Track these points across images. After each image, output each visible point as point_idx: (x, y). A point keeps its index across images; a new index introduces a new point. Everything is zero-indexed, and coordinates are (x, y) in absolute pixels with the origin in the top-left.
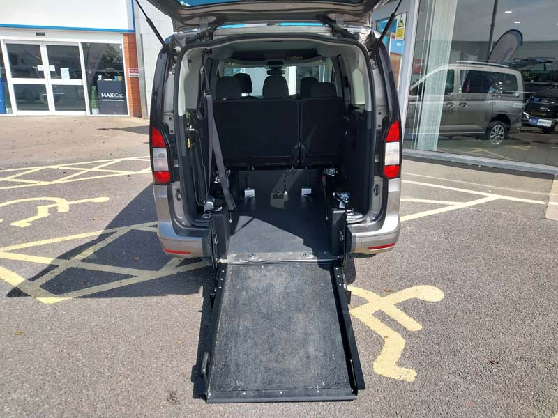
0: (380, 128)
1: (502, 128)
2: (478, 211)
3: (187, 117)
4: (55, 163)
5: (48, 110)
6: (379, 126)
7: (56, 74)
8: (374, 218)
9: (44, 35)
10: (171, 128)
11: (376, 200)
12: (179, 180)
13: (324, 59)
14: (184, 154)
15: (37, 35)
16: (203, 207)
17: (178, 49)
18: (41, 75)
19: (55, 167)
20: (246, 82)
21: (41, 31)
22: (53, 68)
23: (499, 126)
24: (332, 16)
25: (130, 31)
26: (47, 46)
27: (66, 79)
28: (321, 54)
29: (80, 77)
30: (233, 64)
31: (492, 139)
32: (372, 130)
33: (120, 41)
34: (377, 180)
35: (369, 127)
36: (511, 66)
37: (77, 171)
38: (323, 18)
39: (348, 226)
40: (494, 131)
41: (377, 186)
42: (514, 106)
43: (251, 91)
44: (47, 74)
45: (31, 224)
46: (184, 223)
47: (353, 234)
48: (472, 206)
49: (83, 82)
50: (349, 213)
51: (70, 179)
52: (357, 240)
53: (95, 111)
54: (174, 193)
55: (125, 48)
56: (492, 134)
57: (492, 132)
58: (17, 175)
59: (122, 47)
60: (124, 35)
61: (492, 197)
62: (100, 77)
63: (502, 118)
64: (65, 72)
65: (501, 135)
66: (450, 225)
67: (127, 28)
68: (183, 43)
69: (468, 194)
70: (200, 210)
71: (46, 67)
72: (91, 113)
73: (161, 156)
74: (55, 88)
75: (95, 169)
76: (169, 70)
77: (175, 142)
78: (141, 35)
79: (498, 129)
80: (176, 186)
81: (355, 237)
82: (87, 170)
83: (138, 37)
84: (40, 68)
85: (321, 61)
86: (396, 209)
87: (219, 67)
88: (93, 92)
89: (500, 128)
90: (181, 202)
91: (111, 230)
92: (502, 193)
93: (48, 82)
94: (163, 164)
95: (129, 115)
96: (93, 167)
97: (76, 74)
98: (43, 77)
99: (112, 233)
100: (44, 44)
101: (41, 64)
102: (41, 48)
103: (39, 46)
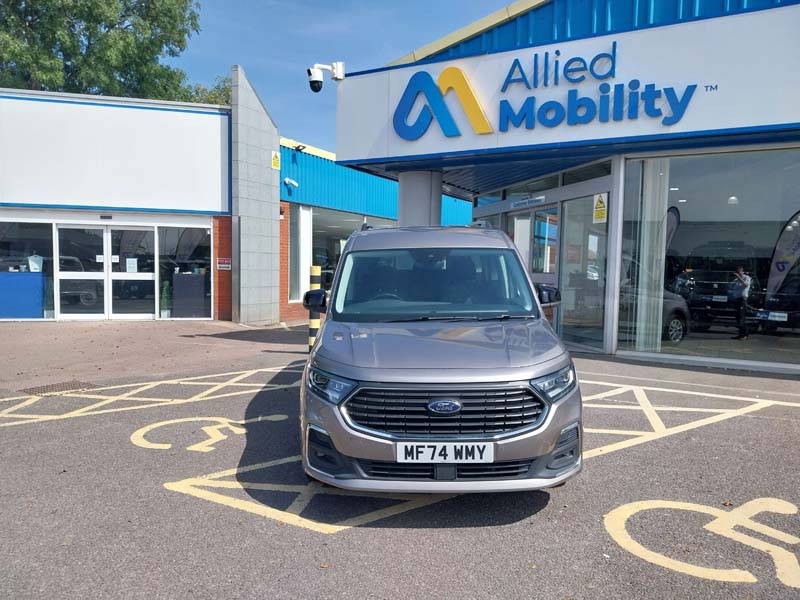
4: (168, 378)
7: (117, 267)
9: (110, 218)
15: (102, 217)
18: (99, 267)
19: (174, 382)
21: (107, 214)
22: (116, 259)
25: (222, 213)
26: (112, 231)
27: (132, 273)
29: (151, 270)
33: (209, 225)
37: (210, 387)
44: (108, 267)
45: (213, 448)
48: (749, 414)
49: (154, 276)
53: (165, 313)
55: (214, 234)
58: (131, 393)
59: (211, 233)
60: (215, 217)
62: (177, 269)
64: (132, 263)
67: (220, 210)
69: (733, 401)
71: (107, 258)
72: (161, 316)
74: (116, 284)
78: (239, 218)
82: (222, 385)
83: (235, 220)
84: (99, 259)
88: (164, 289)
92: (773, 398)
93: (108, 277)
95: (212, 318)
96: (225, 380)
97: (145, 265)
98: (102, 270)
100: (107, 229)
101: (102, 253)
102: (105, 234)
103: (102, 231)
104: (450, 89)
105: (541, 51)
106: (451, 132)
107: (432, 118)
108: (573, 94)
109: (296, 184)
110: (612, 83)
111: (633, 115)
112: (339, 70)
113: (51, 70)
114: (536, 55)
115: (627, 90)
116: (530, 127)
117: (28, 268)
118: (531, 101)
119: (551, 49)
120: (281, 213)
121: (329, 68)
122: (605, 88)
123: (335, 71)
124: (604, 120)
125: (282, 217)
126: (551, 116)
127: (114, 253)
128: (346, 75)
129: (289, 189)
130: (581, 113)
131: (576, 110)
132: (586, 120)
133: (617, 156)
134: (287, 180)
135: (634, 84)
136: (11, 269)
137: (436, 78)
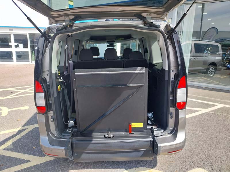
0: (173, 79)
1: (213, 69)
2: (214, 114)
3: (57, 74)
4: (9, 87)
5: (13, 61)
6: (173, 78)
7: (17, 46)
8: (170, 132)
9: (12, 30)
10: (48, 80)
11: (171, 122)
12: (52, 111)
13: (135, 39)
14: (56, 95)
15: (10, 30)
16: (68, 124)
17: (52, 35)
18: (10, 47)
19: (8, 89)
20: (96, 51)
21: (11, 29)
22: (16, 44)
23: (212, 68)
24: (144, 15)
26: (14, 35)
28: (133, 37)
29: (27, 47)
30: (90, 42)
31: (209, 73)
32: (168, 81)
34: (172, 110)
35: (167, 79)
36: (216, 42)
37: (18, 92)
38: (139, 16)
39: (155, 138)
40: (210, 70)
41: (172, 113)
42: (216, 59)
43: (98, 55)
44: (13, 47)
46: (55, 136)
47: (159, 145)
48: (211, 111)
49: (29, 50)
50: (155, 128)
51: (14, 96)
52: (162, 148)
53: (34, 62)
54: (50, 118)
56: (209, 71)
57: (209, 70)
61: (220, 106)
62: (36, 47)
63: (213, 64)
64: (21, 45)
65: (213, 72)
66: (203, 123)
68: (55, 31)
69: (207, 104)
70: (66, 127)
71: (13, 43)
72: (32, 63)
73: (41, 97)
74: (17, 52)
75: (27, 90)
76: (47, 46)
77: (50, 89)
79: (212, 69)
80: (51, 114)
81: (160, 147)
82: (23, 91)
84: (10, 44)
85: (133, 40)
86: (184, 127)
87: (84, 43)
88: (33, 54)
89: (213, 68)
90: (54, 123)
91: (25, 127)
92: (224, 103)
93: (13, 50)
94: (42, 102)
96: (26, 89)
97: (25, 46)
98: (11, 48)
99: (26, 129)
100: (12, 34)
101: (11, 42)
102: (11, 36)
103: (10, 35)
127: (15, 42)
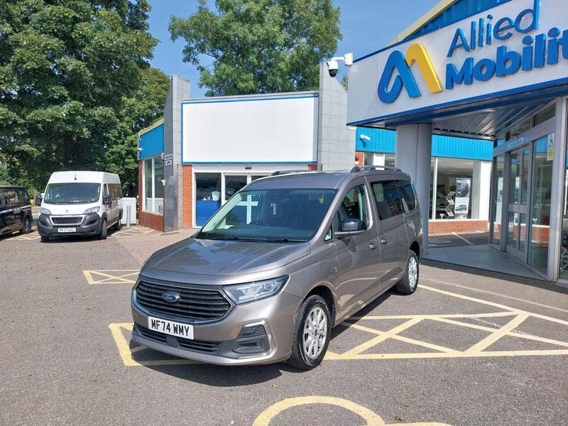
9: (251, 168)
15: (246, 168)
21: (249, 166)
25: (313, 162)
26: (252, 176)
60: (309, 166)
74: (254, 209)
78: (321, 165)
83: (319, 167)
100: (250, 175)
102: (248, 178)
103: (246, 176)
104: (414, 61)
105: (476, 18)
106: (415, 94)
107: (402, 85)
108: (500, 50)
109: (368, 139)
110: (533, 35)
111: (554, 61)
112: (349, 59)
113: (246, 81)
114: (472, 23)
115: (548, 39)
116: (470, 82)
117: (212, 198)
118: (469, 61)
119: (484, 15)
120: (356, 160)
121: (342, 58)
122: (527, 41)
123: (346, 60)
124: (529, 68)
125: (357, 163)
126: (484, 71)
128: (354, 62)
129: (364, 143)
130: (509, 65)
131: (505, 64)
132: (513, 71)
133: (560, 98)
134: (362, 136)
135: (554, 32)
136: (205, 199)
137: (404, 54)
